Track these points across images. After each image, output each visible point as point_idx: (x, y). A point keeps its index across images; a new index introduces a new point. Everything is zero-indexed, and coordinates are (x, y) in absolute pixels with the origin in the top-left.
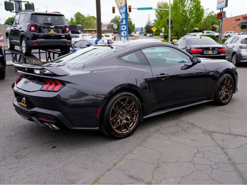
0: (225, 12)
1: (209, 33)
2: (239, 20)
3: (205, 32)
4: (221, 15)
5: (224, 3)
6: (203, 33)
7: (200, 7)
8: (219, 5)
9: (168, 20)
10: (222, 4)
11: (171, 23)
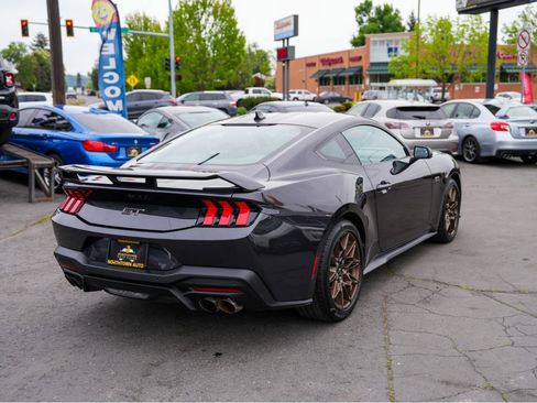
0: (293, 48)
1: (260, 92)
2: (314, 64)
3: (251, 89)
4: (284, 54)
5: (292, 27)
6: (247, 92)
7: (237, 31)
8: (279, 31)
9: (169, 60)
10: (285, 29)
11: (177, 68)
